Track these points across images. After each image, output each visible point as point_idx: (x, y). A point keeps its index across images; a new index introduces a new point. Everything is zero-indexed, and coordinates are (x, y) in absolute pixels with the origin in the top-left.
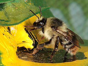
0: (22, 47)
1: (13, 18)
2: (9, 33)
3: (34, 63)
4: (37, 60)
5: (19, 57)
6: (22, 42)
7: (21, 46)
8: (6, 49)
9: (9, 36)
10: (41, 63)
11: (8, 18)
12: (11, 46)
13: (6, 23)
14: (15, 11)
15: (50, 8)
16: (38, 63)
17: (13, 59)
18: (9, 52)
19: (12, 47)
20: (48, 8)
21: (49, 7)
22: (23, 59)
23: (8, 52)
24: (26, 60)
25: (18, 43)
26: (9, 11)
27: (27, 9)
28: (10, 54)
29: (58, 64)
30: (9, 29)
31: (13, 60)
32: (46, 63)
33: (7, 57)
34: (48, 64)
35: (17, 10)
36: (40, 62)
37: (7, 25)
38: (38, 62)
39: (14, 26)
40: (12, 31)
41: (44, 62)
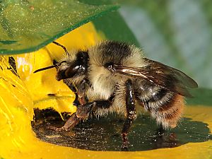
0: (47, 110)
1: (24, 35)
2: (13, 72)
3: (79, 150)
4: (85, 142)
5: (39, 136)
6: (47, 97)
7: (43, 106)
8: (5, 114)
9: (12, 81)
10: (96, 150)
11: (11, 35)
12: (18, 106)
13: (6, 47)
14: (29, 15)
15: (119, 7)
16: (89, 151)
17: (23, 142)
18: (12, 123)
19: (19, 109)
20: (115, 8)
21: (117, 4)
22: (49, 141)
23: (9, 122)
24: (57, 142)
25: (37, 99)
26: (13, 15)
27: (59, 10)
28: (14, 128)
29: (140, 153)
30: (12, 62)
31: (23, 144)
32: (109, 150)
33: (9, 135)
34: (115, 152)
35: (34, 12)
36: (93, 150)
37: (6, 52)
38: (89, 149)
39: (26, 54)
40: (21, 67)
41: (104, 150)
